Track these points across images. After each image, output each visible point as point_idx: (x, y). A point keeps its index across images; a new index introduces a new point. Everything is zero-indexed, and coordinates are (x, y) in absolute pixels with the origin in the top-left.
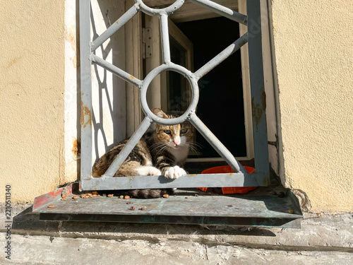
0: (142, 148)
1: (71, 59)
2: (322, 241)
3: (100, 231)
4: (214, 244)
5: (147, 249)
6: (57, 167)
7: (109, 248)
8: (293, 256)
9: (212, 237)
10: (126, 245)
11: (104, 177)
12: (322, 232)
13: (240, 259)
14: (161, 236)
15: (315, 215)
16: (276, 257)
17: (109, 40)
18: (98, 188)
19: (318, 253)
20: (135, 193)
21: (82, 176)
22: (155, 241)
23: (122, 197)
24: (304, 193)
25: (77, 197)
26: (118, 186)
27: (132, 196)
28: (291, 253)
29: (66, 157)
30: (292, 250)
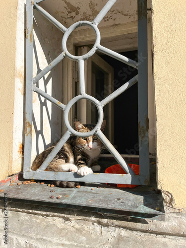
0: (67, 149)
1: (19, 89)
2: (180, 230)
3: (32, 209)
4: (107, 225)
5: (62, 224)
6: (8, 163)
7: (38, 221)
8: (160, 238)
9: (105, 221)
10: (49, 220)
11: (38, 170)
12: (181, 224)
13: (124, 237)
14: (72, 216)
15: (177, 211)
16: (148, 238)
17: (50, 72)
18: (35, 178)
19: (178, 238)
20: (58, 183)
21: (24, 169)
22: (67, 219)
23: (49, 185)
24: (171, 194)
25: (20, 183)
26: (47, 177)
27: (56, 186)
28: (159, 236)
29: (13, 156)
30: (160, 234)
